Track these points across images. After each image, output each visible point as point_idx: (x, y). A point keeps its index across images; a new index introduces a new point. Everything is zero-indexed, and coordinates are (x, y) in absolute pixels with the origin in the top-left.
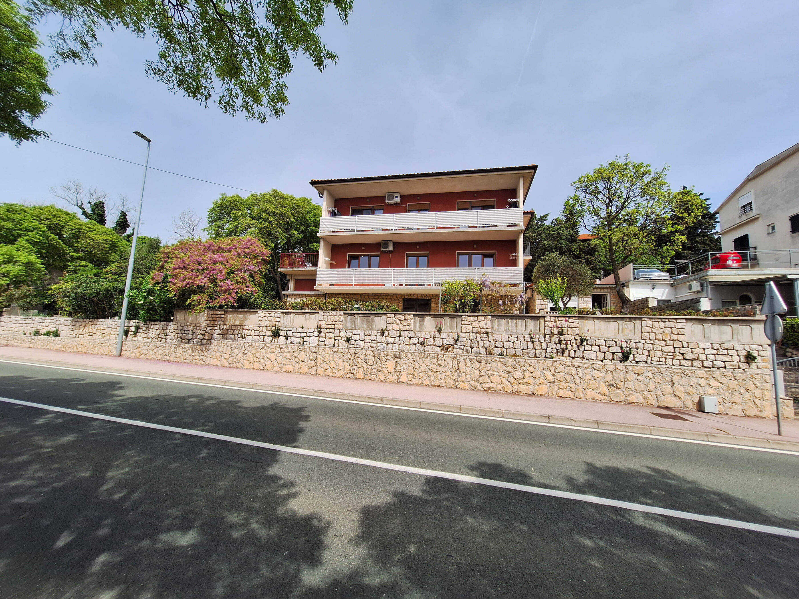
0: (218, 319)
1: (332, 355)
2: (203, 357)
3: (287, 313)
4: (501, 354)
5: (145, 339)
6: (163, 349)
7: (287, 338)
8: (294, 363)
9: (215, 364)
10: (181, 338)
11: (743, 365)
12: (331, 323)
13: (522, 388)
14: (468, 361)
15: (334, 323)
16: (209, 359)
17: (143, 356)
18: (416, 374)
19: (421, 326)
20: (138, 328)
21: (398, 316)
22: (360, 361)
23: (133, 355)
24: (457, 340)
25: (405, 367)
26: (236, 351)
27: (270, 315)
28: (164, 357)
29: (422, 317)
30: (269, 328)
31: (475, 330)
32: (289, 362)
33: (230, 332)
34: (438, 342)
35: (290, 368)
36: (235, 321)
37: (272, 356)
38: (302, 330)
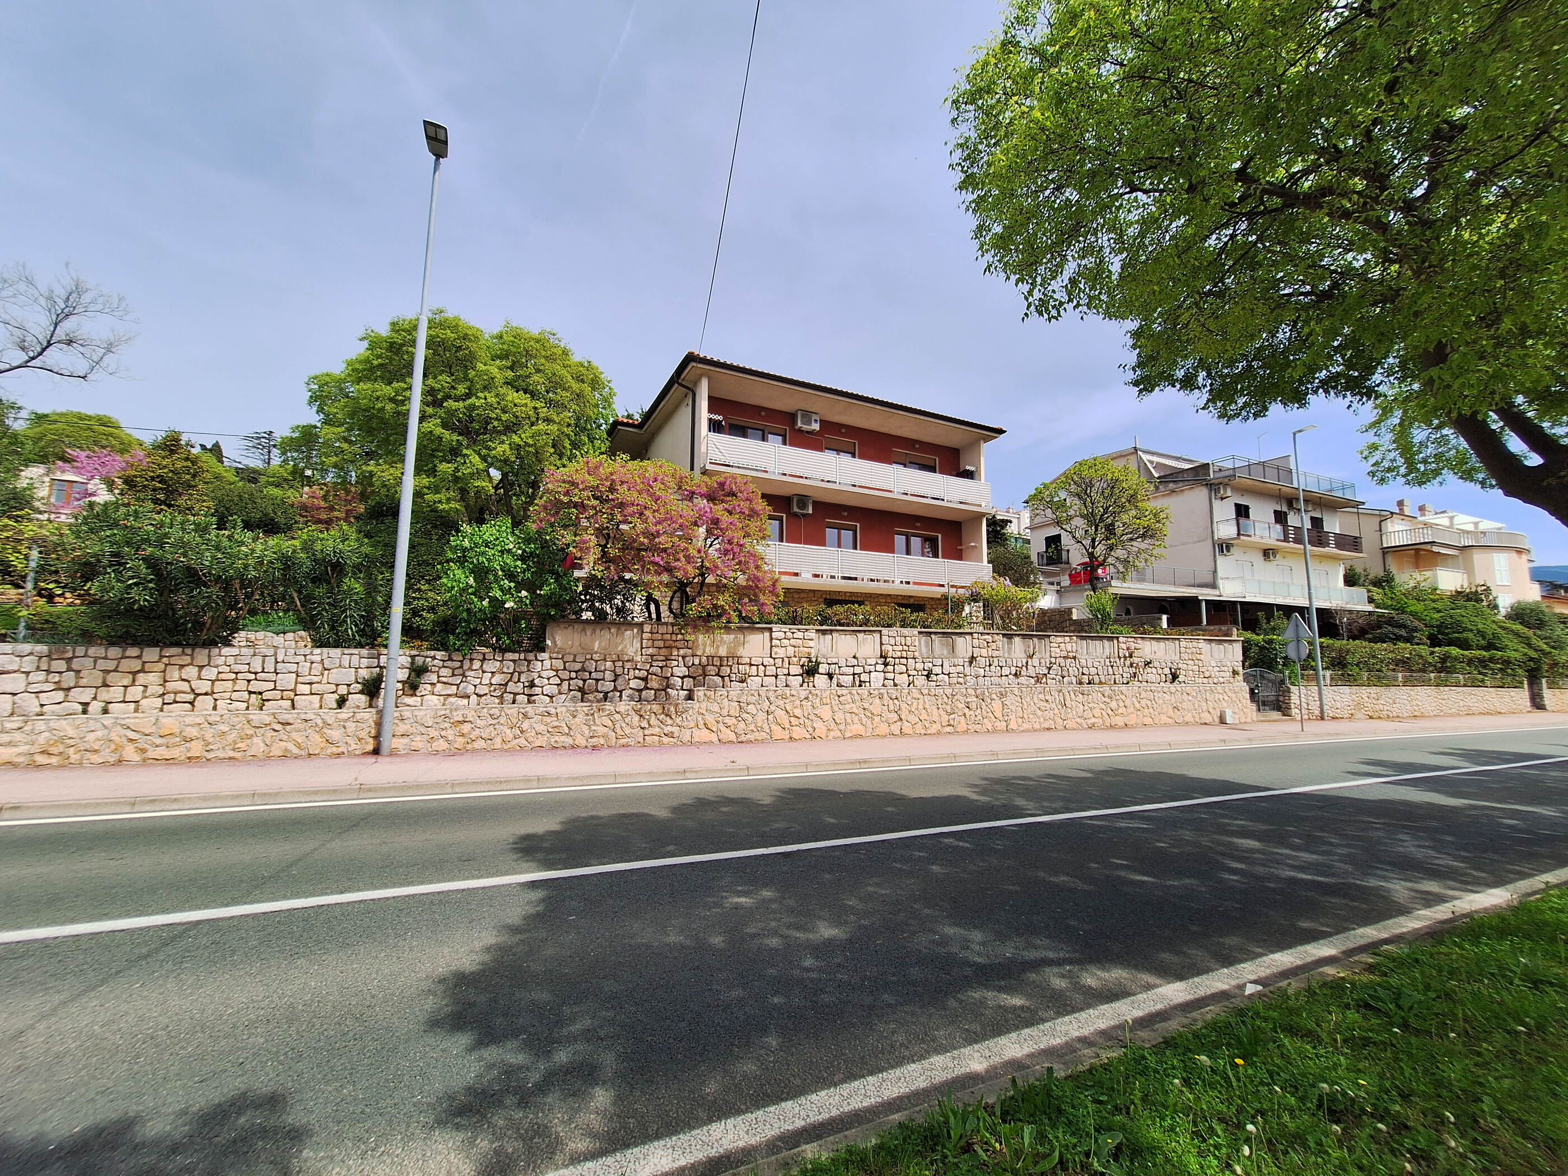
0: (677, 644)
1: (921, 701)
2: (675, 729)
3: (824, 632)
4: (1089, 683)
5: (452, 699)
6: (548, 719)
7: (830, 676)
8: (864, 720)
9: (707, 740)
10: (581, 690)
11: (1232, 680)
12: (901, 648)
13: (1119, 721)
14: (1072, 693)
15: (906, 648)
16: (688, 732)
17: (480, 744)
18: (1026, 717)
19: (1010, 649)
20: (418, 671)
21: (986, 637)
22: (960, 706)
23: (441, 745)
24: (1050, 669)
25: (1013, 708)
26: (751, 708)
27: (795, 636)
28: (557, 738)
29: (1009, 637)
30: (795, 660)
31: (1064, 654)
32: (856, 719)
33: (712, 670)
34: (1031, 672)
35: (857, 728)
36: (718, 647)
37: (825, 712)
38: (855, 662)
